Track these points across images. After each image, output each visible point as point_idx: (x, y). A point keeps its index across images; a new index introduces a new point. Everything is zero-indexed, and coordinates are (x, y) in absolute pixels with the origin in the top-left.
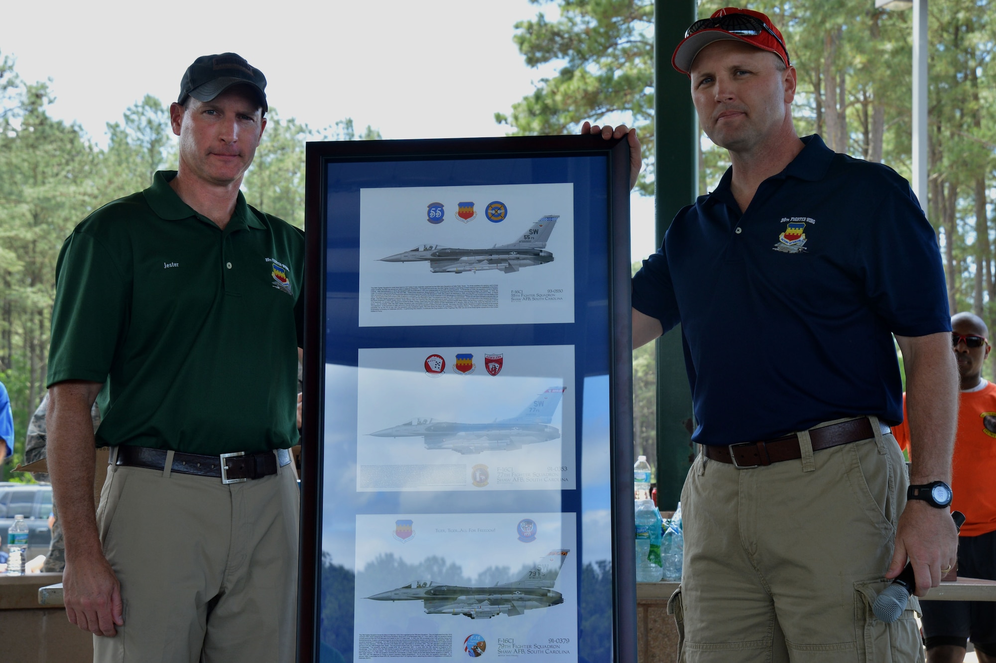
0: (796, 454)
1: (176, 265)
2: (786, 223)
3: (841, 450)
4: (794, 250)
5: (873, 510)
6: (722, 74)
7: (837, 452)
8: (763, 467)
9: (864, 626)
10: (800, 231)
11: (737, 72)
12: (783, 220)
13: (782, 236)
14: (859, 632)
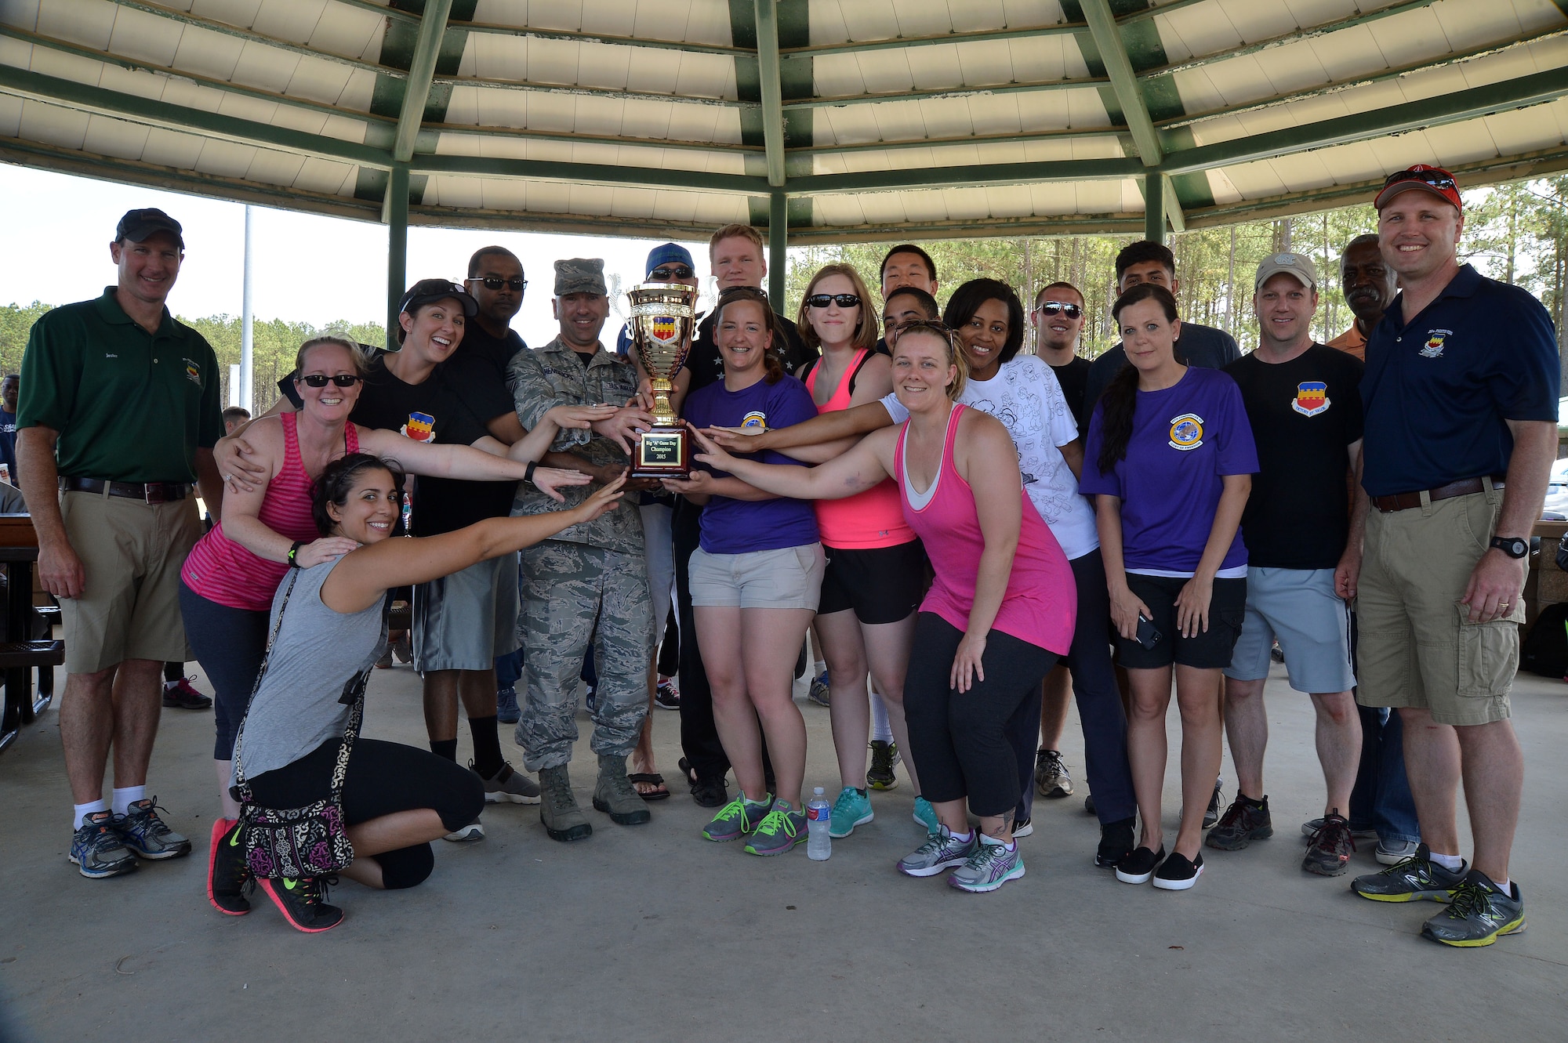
0: (1418, 504)
1: (116, 356)
2: (1433, 333)
3: (1454, 500)
4: (1433, 355)
5: (1475, 546)
6: (1412, 216)
7: (1449, 502)
8: (1397, 512)
9: (1459, 631)
10: (1440, 341)
11: (1424, 215)
12: (1430, 332)
13: (1427, 344)
14: (1455, 634)
